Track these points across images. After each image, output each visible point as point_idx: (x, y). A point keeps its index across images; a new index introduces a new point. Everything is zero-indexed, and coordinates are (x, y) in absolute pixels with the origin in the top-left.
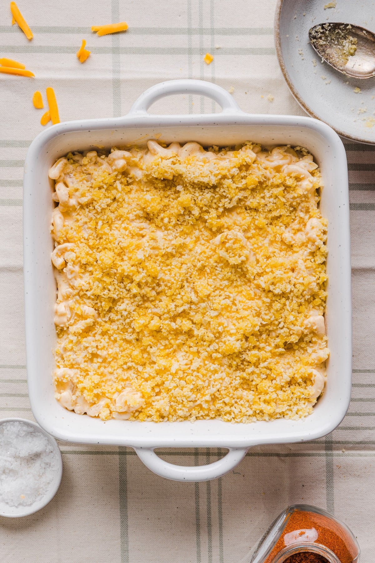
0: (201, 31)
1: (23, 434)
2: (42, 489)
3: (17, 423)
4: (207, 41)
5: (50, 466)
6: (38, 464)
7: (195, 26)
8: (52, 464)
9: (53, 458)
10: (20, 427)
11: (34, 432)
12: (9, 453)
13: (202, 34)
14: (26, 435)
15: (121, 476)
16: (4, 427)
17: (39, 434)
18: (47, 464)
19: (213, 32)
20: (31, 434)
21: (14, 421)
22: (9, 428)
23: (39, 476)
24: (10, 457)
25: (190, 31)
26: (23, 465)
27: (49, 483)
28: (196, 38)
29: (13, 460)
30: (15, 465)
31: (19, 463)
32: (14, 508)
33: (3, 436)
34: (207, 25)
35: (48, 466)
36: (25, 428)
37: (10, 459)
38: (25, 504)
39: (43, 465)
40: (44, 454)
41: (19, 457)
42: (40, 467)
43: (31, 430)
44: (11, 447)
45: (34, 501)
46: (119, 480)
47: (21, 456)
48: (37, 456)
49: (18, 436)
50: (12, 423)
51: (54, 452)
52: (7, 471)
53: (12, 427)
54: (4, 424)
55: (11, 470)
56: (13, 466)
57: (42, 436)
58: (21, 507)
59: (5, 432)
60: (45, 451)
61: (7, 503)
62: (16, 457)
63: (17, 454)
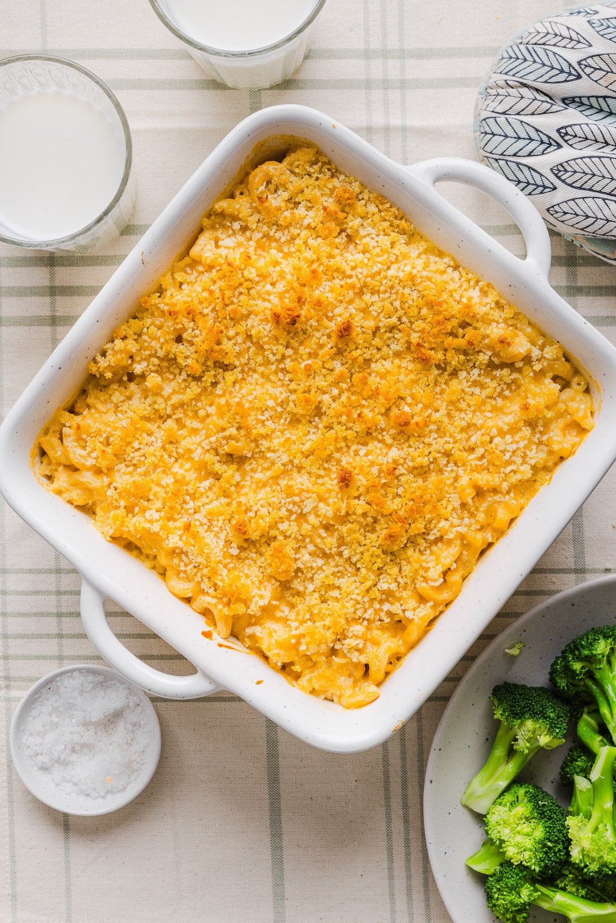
0: (385, 54)
1: (90, 687)
2: (135, 763)
3: (76, 674)
4: (394, 69)
5: (140, 726)
6: (121, 728)
7: (375, 45)
8: (142, 723)
9: (141, 713)
10: (82, 678)
11: (106, 682)
12: (74, 720)
13: (386, 58)
14: (94, 688)
15: (268, 735)
16: (59, 684)
17: (113, 682)
18: (135, 725)
19: (402, 54)
20: (102, 686)
21: (71, 671)
22: (66, 682)
23: (127, 743)
24: (78, 726)
25: (367, 54)
26: (99, 733)
27: (143, 752)
28: (376, 65)
29: (82, 729)
30: (88, 736)
31: (92, 731)
32: (100, 800)
33: (60, 697)
34: (393, 43)
35: (137, 727)
36: (91, 678)
37: (78, 729)
38: (115, 791)
39: (129, 727)
40: (128, 711)
41: (91, 723)
42: (126, 731)
43: (101, 678)
44: (76, 710)
45: (128, 783)
46: (265, 739)
47: (93, 721)
48: (116, 716)
49: (82, 692)
50: (69, 674)
51: (142, 704)
52: (78, 748)
53: (71, 681)
54: (58, 679)
55: (84, 746)
56: (84, 738)
57: (118, 684)
58: (110, 796)
59: (62, 690)
60: (128, 706)
61: (88, 795)
62: (86, 724)
63: (87, 719)
